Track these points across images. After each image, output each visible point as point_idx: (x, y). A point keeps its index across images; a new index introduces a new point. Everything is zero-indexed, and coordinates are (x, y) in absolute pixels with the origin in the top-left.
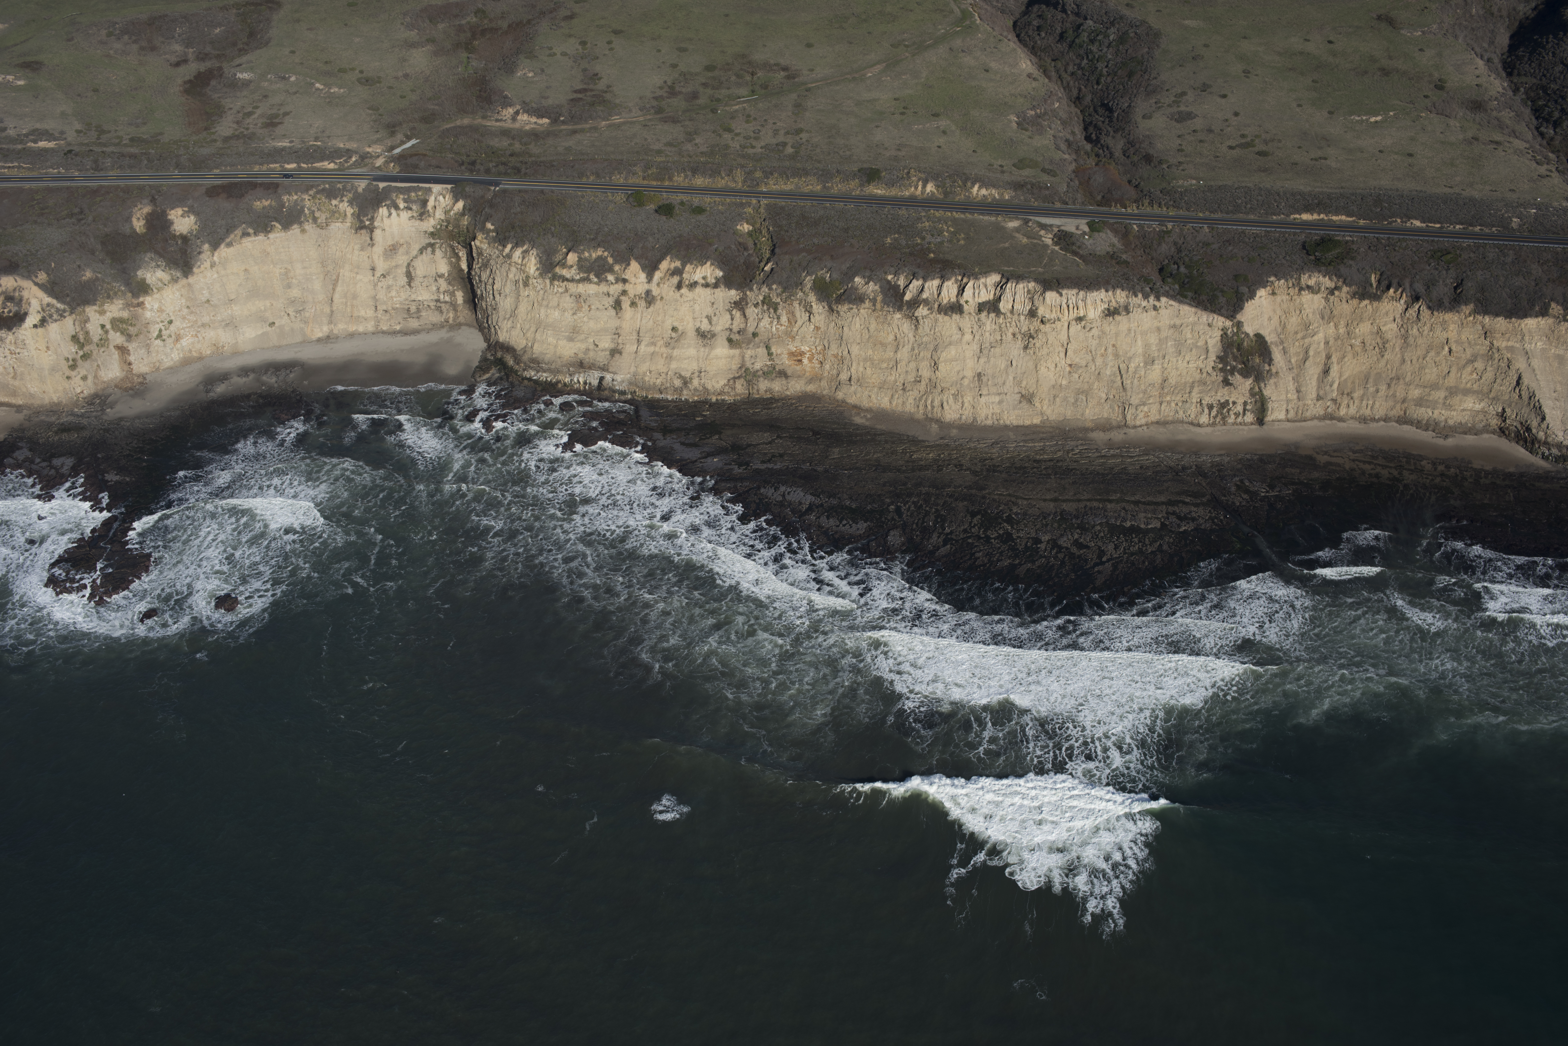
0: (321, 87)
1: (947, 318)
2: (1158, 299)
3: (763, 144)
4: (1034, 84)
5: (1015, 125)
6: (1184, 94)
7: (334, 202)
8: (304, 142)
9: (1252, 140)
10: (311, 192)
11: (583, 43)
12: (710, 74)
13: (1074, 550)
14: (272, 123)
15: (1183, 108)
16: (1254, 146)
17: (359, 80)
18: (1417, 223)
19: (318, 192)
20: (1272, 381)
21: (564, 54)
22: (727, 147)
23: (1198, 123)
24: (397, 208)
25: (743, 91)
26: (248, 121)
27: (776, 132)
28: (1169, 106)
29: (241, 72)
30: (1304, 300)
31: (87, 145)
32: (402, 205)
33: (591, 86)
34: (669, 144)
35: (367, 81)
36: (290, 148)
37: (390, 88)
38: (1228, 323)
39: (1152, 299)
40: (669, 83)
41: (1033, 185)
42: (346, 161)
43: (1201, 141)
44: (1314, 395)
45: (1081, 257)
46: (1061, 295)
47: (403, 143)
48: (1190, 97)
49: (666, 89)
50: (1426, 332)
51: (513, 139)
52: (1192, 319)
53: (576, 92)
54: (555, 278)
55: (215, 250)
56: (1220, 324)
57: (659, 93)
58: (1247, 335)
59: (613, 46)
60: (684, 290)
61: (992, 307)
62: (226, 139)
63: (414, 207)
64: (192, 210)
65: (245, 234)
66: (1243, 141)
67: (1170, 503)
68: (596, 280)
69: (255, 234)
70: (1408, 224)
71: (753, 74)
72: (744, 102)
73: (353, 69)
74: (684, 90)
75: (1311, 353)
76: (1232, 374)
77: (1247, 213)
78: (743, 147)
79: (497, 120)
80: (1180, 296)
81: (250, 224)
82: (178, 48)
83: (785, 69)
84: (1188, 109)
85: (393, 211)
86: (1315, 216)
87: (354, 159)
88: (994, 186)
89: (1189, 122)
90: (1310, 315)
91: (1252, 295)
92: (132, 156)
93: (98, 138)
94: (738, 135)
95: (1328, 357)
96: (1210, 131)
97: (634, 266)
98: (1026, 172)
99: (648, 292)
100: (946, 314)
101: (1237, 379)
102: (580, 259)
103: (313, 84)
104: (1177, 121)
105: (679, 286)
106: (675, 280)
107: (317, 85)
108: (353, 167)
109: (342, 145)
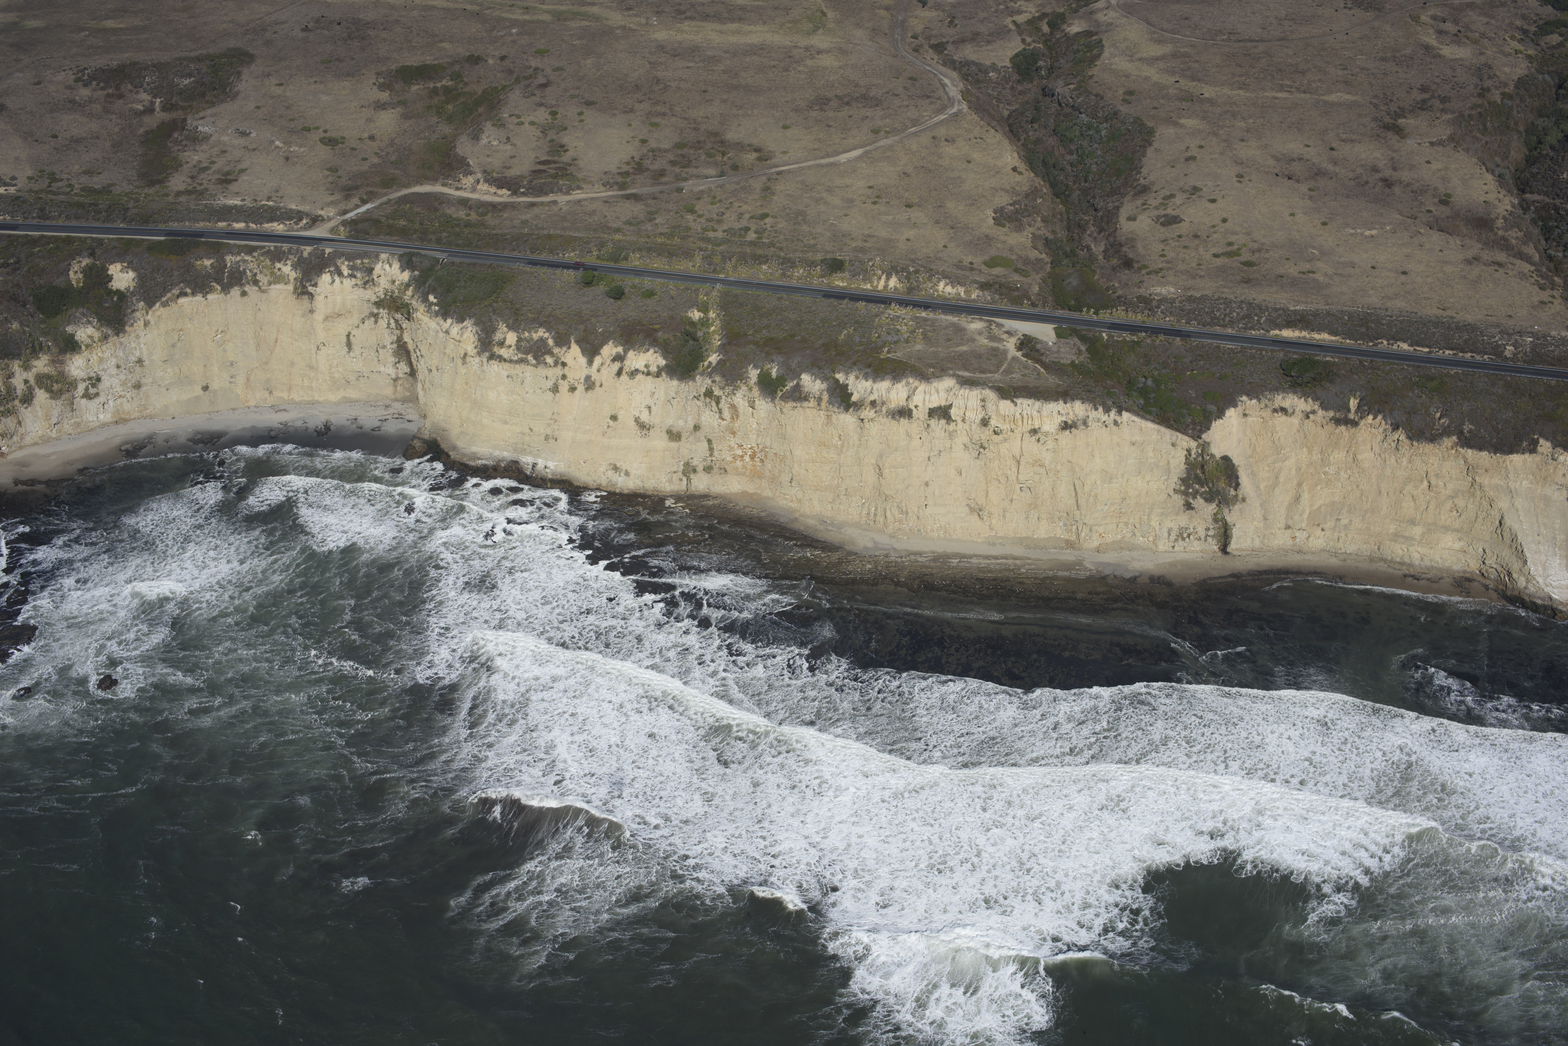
0: (281, 145)
1: (894, 422)
2: (1120, 413)
3: (725, 227)
4: (1018, 178)
5: (992, 221)
6: (1172, 196)
7: (278, 265)
8: (256, 201)
9: (1239, 249)
10: (255, 254)
11: (554, 114)
12: (680, 152)
14: (226, 180)
15: (1169, 211)
16: (1239, 255)
17: (322, 141)
18: (1405, 346)
19: (263, 254)
20: (1237, 507)
21: (532, 123)
22: (688, 229)
23: (1183, 228)
24: (340, 274)
25: (712, 171)
26: (202, 176)
27: (740, 216)
28: (1156, 208)
29: (203, 125)
30: (1277, 422)
31: (36, 192)
32: (346, 272)
33: (556, 158)
34: (628, 223)
35: (331, 142)
36: (241, 206)
37: (353, 149)
38: (1193, 444)
39: (1113, 413)
40: (636, 159)
41: (1001, 285)
42: (296, 224)
43: (1186, 247)
44: (1283, 525)
45: (1043, 365)
46: (1016, 405)
47: (357, 207)
48: (1178, 200)
49: (633, 164)
50: (1405, 463)
51: (470, 209)
52: (1155, 436)
53: (539, 163)
54: (492, 357)
55: (150, 308)
56: (1185, 445)
57: (626, 168)
58: (1212, 456)
59: (583, 117)
60: (624, 377)
61: (942, 413)
62: (179, 194)
63: (359, 275)
64: (131, 266)
65: (183, 294)
66: (1229, 249)
68: (534, 362)
69: (193, 294)
70: (1395, 347)
71: (724, 154)
72: (712, 182)
73: (317, 128)
74: (651, 167)
75: (1282, 479)
76: (1194, 498)
77: (1225, 326)
78: (705, 230)
79: (457, 189)
80: (1144, 412)
81: (188, 283)
82: (145, 96)
83: (757, 150)
84: (1174, 213)
85: (336, 278)
86: (1297, 334)
87: (304, 221)
88: (961, 284)
89: (1174, 226)
90: (1282, 439)
91: (1220, 414)
92: (81, 205)
93: (49, 186)
94: (700, 216)
95: (1299, 485)
96: (1196, 236)
97: (575, 349)
98: (997, 271)
99: (588, 378)
100: (893, 418)
101: (1199, 502)
102: (519, 340)
103: (273, 142)
104: (1163, 224)
105: (619, 373)
106: (617, 366)
107: (277, 143)
108: (302, 229)
109: (294, 206)
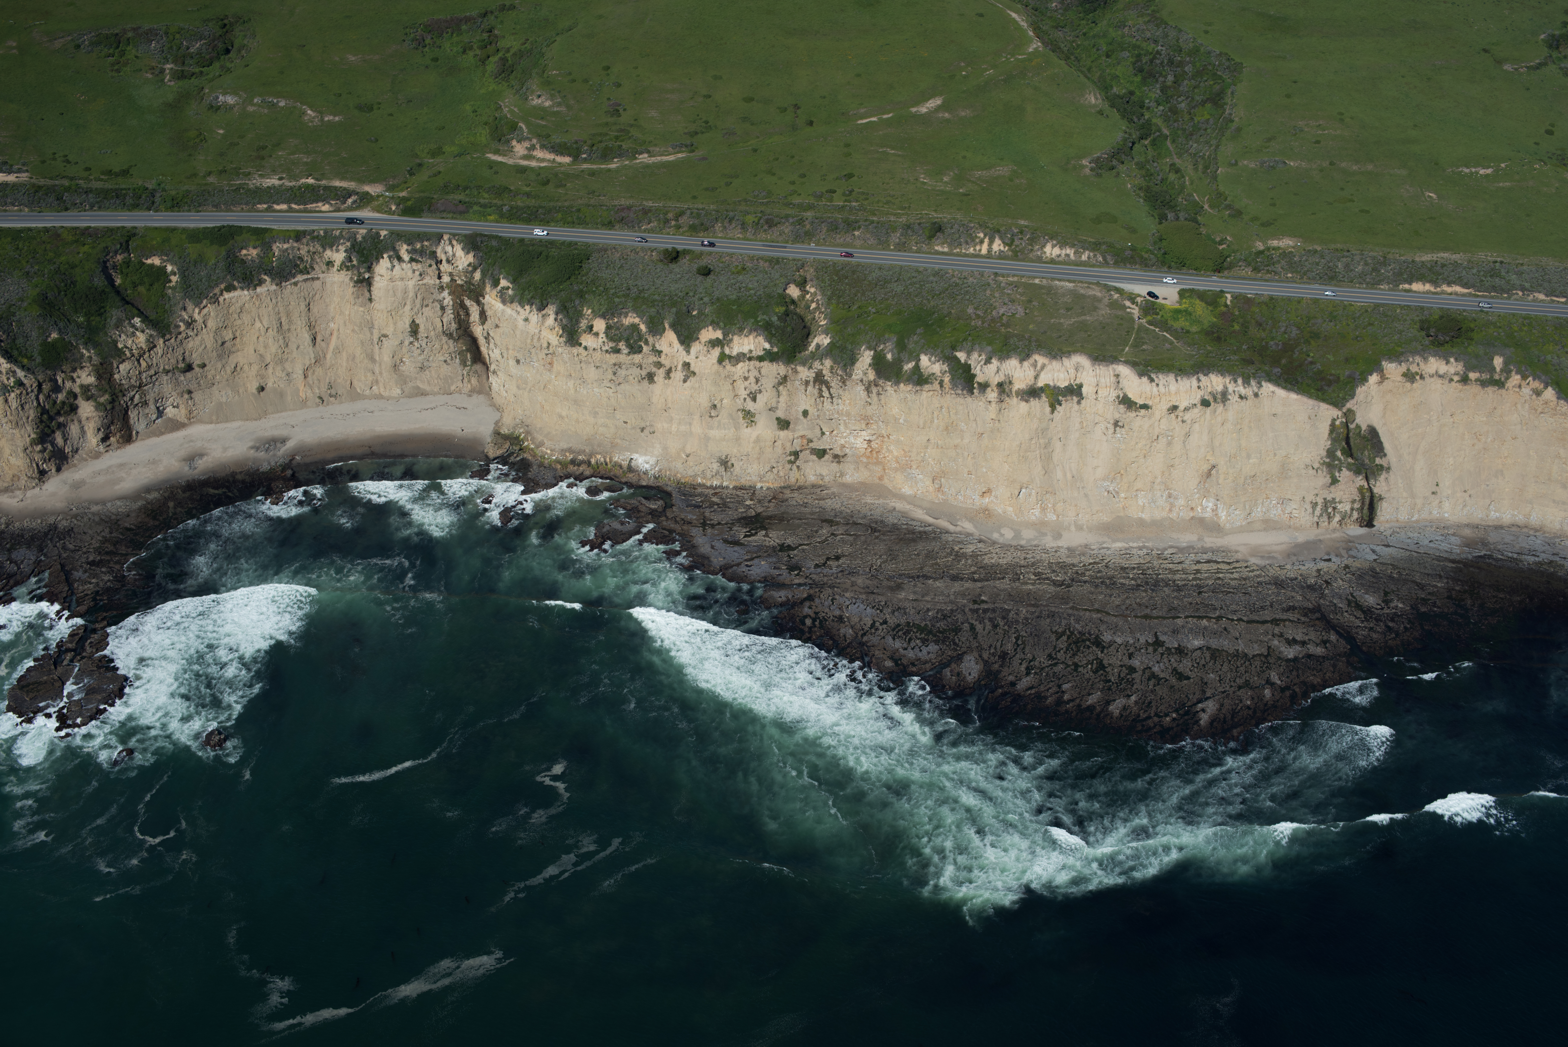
0: (313, 114)
1: (1024, 404)
2: (1259, 383)
4: (1106, 122)
5: (1088, 172)
6: (1273, 138)
8: (295, 179)
9: (1351, 195)
11: (606, 69)
12: (748, 106)
16: (1353, 201)
17: (357, 107)
18: (1541, 297)
19: (311, 240)
20: (1383, 477)
21: (585, 81)
23: (1290, 173)
26: (232, 153)
28: (1257, 152)
29: (225, 94)
32: (406, 257)
33: (615, 119)
35: (366, 108)
36: (280, 186)
37: (392, 115)
38: (1337, 413)
39: (1252, 385)
40: (702, 117)
41: (1111, 244)
42: (343, 203)
43: (1295, 195)
45: (1172, 333)
46: (1154, 381)
47: (406, 181)
48: (1280, 141)
49: (699, 123)
51: (529, 178)
52: (1296, 407)
53: (599, 125)
54: (580, 346)
55: (196, 305)
56: (1329, 414)
57: (692, 127)
58: (1357, 426)
59: (638, 72)
60: (727, 363)
61: (1074, 392)
62: (208, 174)
63: (420, 259)
64: (170, 259)
65: (231, 288)
66: (1341, 195)
68: (628, 350)
69: (242, 287)
73: (350, 93)
74: (720, 125)
76: (1340, 470)
77: (1351, 282)
79: (510, 156)
80: (1282, 380)
81: (235, 276)
85: (396, 262)
86: (1427, 287)
87: (351, 200)
88: (1069, 245)
91: (1363, 380)
96: (1304, 183)
99: (685, 364)
101: (1345, 475)
102: (608, 327)
103: (304, 111)
104: (1267, 170)
105: (721, 359)
106: (716, 352)
107: (309, 112)
108: (350, 209)
109: (337, 183)
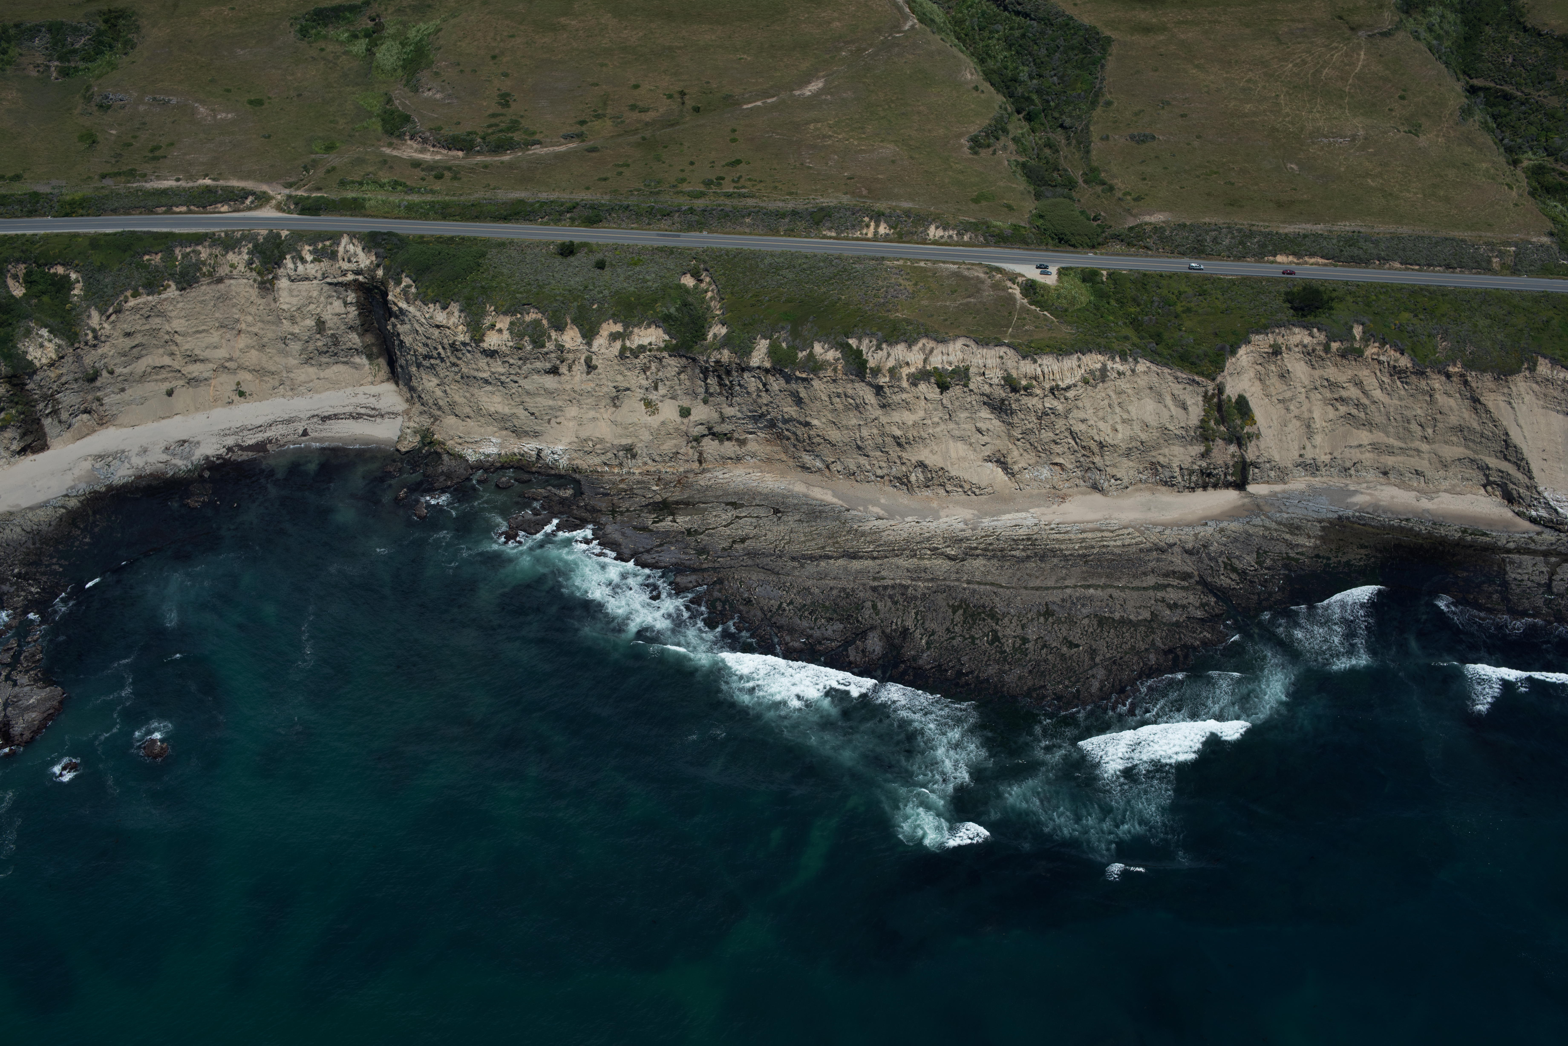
0: (206, 111)
1: (913, 387)
2: (1136, 360)
4: (983, 97)
5: (968, 152)
6: (1142, 112)
7: (232, 254)
10: (206, 243)
11: (494, 58)
13: (1065, 649)
14: (154, 157)
15: (1142, 129)
16: (1220, 174)
19: (213, 243)
20: (1253, 442)
24: (302, 259)
26: (126, 154)
28: (1128, 126)
32: (308, 257)
38: (1209, 384)
39: (1130, 362)
44: (1297, 457)
45: (1052, 311)
46: (1036, 362)
48: (1149, 115)
51: (423, 171)
52: (1169, 381)
53: (490, 116)
55: (103, 313)
56: (1201, 385)
58: (1229, 396)
60: (627, 356)
61: (961, 373)
63: (322, 258)
65: (137, 294)
66: (1209, 168)
67: (1157, 587)
68: (530, 346)
69: (148, 292)
70: (1387, 267)
74: (608, 113)
75: (1294, 413)
76: (1214, 440)
78: (678, 182)
79: (404, 150)
80: (1157, 357)
81: (140, 283)
84: (1147, 131)
85: (299, 262)
86: (1291, 259)
87: (250, 200)
91: (1234, 353)
94: (671, 167)
95: (1311, 417)
96: (1173, 156)
97: (573, 331)
99: (588, 359)
100: (912, 382)
101: (1218, 444)
102: (511, 323)
103: (196, 108)
105: (621, 352)
106: (618, 345)
107: (202, 109)
108: (250, 209)
109: (235, 183)
